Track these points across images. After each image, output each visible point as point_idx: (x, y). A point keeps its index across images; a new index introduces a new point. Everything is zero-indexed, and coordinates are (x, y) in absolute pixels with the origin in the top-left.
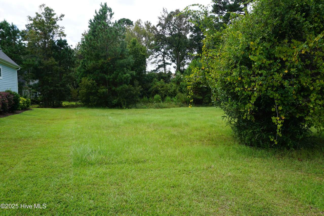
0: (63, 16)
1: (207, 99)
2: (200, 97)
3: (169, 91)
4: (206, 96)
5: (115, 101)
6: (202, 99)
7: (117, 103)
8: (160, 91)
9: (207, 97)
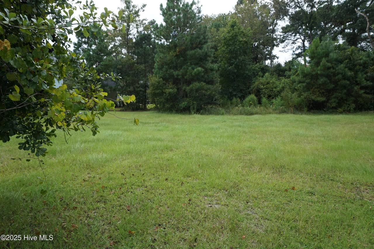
0: (144, 6)
1: (335, 102)
2: (321, 98)
3: (274, 90)
4: (334, 96)
5: (184, 104)
6: (324, 102)
7: (185, 106)
8: (262, 89)
9: (335, 98)
